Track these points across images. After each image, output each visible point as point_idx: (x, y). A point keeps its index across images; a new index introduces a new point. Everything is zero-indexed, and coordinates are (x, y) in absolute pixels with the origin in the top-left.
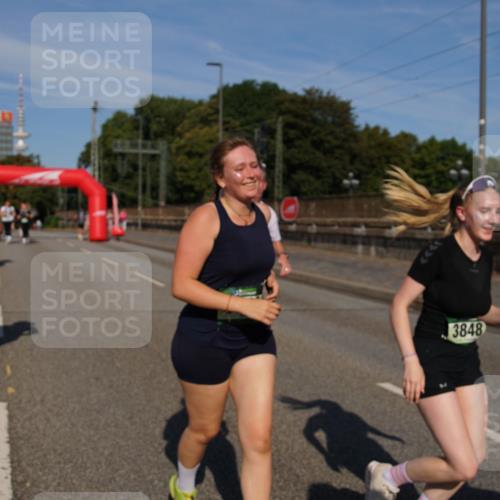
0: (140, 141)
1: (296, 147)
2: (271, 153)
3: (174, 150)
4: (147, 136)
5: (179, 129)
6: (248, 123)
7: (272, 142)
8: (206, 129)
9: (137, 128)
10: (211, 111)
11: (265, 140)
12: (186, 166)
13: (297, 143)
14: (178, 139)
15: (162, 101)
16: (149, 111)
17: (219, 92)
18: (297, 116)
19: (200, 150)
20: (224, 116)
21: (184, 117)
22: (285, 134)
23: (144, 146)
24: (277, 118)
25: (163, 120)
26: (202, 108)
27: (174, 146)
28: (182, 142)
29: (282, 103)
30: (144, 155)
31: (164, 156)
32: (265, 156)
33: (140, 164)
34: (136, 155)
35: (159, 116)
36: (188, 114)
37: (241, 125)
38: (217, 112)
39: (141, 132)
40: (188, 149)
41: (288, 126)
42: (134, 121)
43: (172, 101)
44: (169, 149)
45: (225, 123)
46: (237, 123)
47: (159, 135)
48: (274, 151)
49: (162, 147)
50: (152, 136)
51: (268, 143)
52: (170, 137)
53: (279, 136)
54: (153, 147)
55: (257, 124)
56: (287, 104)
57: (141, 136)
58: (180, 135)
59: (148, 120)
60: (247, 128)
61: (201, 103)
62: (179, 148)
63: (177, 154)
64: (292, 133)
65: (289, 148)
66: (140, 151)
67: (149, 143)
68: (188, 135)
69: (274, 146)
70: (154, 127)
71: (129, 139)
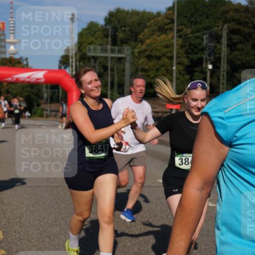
0: (109, 47)
1: (239, 50)
2: (217, 56)
3: (136, 54)
4: (114, 43)
5: (140, 36)
6: (198, 31)
7: (218, 45)
8: (163, 36)
9: (107, 36)
10: (167, 21)
11: (212, 44)
12: (146, 67)
13: (240, 46)
14: (140, 45)
15: (127, 13)
16: (116, 22)
17: (174, 4)
18: (239, 23)
19: (158, 54)
20: (178, 25)
21: (145, 27)
22: (229, 39)
23: (112, 51)
24: (223, 26)
25: (128, 28)
26: (159, 19)
27: (136, 50)
28: (144, 47)
29: (227, 12)
30: (112, 58)
31: (129, 58)
32: (212, 58)
33: (109, 65)
34: (106, 58)
35: (125, 26)
36: (148, 24)
37: (192, 33)
38: (173, 22)
39: (110, 39)
40: (148, 53)
41: (232, 32)
42: (104, 30)
43: (135, 13)
44: (133, 53)
45: (178, 31)
46: (189, 31)
47: (124, 42)
48: (220, 53)
49: (126, 52)
50: (119, 43)
51: (215, 47)
52: (133, 43)
53: (224, 41)
54: (120, 52)
55: (205, 32)
56: (231, 14)
57: (110, 43)
58: (142, 42)
59: (115, 29)
60: (197, 34)
61: (159, 14)
62: (140, 52)
63: (139, 58)
64: (236, 38)
65: (232, 51)
66: (110, 55)
67: (116, 48)
68: (148, 41)
69: (220, 49)
70: (120, 35)
71: (100, 45)
